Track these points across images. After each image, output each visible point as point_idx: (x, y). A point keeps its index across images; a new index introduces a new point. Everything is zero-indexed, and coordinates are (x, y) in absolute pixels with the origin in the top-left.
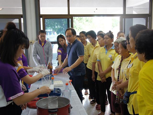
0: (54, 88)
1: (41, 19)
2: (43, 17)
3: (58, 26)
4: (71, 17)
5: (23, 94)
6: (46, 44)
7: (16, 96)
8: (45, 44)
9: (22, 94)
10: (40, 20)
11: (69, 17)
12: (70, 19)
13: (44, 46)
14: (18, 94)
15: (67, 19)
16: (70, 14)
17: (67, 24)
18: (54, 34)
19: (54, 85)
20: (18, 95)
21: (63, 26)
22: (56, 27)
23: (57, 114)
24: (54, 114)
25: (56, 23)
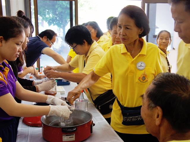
3: (49, 15)
12: (74, 2)
21: (57, 15)
22: (47, 16)
23: (74, 134)
24: (70, 135)
25: (47, 10)
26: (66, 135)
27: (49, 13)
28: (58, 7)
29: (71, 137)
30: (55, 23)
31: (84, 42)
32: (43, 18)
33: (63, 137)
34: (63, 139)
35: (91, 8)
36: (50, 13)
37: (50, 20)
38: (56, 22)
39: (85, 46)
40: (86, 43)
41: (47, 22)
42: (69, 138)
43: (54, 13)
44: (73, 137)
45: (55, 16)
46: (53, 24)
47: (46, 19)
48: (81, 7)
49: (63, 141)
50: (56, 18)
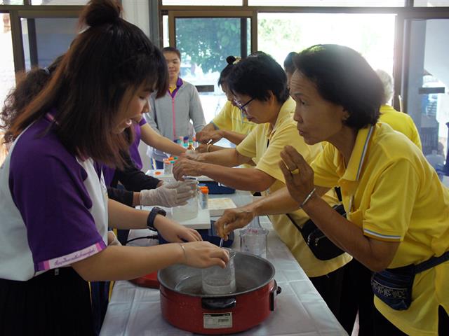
0: (211, 221)
1: (165, 18)
2: (170, 12)
3: (205, 52)
4: (250, 13)
5: (96, 251)
6: (180, 89)
7: (69, 260)
8: (178, 87)
9: (93, 251)
10: (161, 20)
11: (246, 15)
12: (249, 20)
13: (177, 94)
14: (78, 253)
15: (239, 20)
16: (250, 4)
17: (240, 33)
18: (193, 73)
19: (211, 211)
20: (76, 257)
21: (219, 51)
22: (201, 54)
23: (231, 313)
24: (221, 315)
25: (202, 43)
26: (213, 315)
27: (204, 49)
28: (222, 36)
29: (223, 321)
30: (215, 66)
31: (269, 97)
32: (193, 59)
33: (205, 318)
34: (204, 322)
35: (287, 36)
36: (207, 48)
37: (207, 60)
38: (217, 66)
39: (270, 103)
40: (273, 97)
41: (201, 65)
42: (219, 320)
43: (215, 48)
44: (227, 320)
45: (216, 54)
46: (211, 70)
47: (199, 61)
48: (267, 34)
49: (205, 326)
50: (218, 57)
